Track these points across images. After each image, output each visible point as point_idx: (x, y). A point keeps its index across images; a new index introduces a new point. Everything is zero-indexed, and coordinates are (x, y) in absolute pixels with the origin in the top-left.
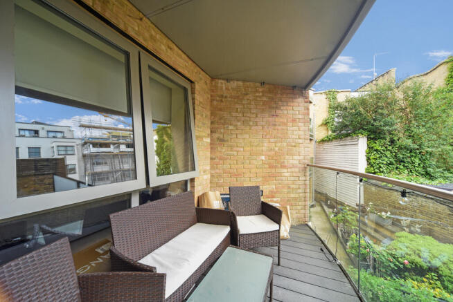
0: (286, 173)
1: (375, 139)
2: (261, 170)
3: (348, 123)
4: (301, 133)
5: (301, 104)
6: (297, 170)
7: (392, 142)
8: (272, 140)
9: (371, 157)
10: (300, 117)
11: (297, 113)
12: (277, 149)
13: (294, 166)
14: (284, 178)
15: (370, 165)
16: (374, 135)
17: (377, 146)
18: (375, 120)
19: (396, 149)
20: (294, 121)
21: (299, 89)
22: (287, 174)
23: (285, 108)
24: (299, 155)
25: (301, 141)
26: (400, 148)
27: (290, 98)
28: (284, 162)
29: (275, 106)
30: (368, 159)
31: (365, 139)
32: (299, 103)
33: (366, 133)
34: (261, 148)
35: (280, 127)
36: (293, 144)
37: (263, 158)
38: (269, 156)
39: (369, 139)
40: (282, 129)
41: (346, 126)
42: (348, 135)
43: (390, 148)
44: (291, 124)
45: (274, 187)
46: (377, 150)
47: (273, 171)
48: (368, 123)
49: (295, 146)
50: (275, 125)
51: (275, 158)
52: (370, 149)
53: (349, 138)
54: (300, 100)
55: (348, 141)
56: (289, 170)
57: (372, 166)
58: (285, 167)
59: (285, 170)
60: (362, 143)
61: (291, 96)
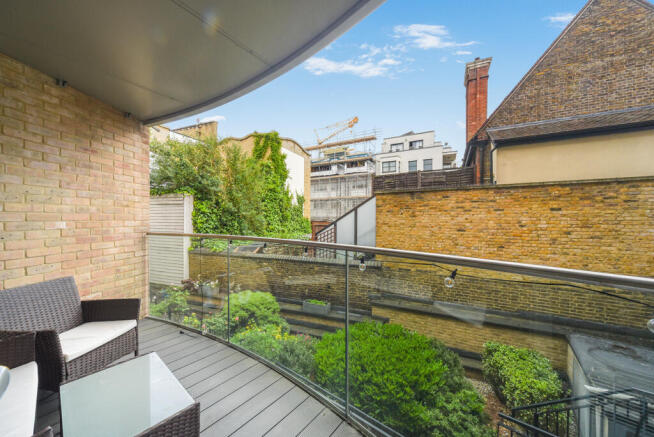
0: (111, 249)
1: (201, 199)
2: (58, 249)
3: (171, 175)
4: (137, 186)
5: (137, 144)
6: (131, 242)
7: (217, 203)
8: (84, 193)
9: (199, 221)
10: (136, 162)
11: (132, 155)
12: (93, 209)
13: (125, 236)
14: (107, 258)
15: (197, 229)
16: (202, 194)
17: (204, 208)
18: (202, 177)
19: (220, 213)
20: (125, 166)
21: (134, 119)
22: (114, 251)
23: (109, 142)
24: (135, 220)
25: (136, 199)
26: (224, 211)
27: (119, 128)
28: (108, 231)
29: (88, 132)
30: (195, 223)
31: (192, 198)
32: (134, 141)
33: (193, 192)
34: (55, 207)
35: (100, 173)
36: (125, 203)
37: (63, 225)
38: (76, 221)
39: (196, 199)
40: (104, 176)
41: (168, 178)
42: (171, 191)
43: (215, 210)
44: (120, 171)
45: (88, 275)
46: (203, 213)
47: (86, 247)
48: (195, 179)
49: (127, 206)
50: (90, 167)
51: (89, 225)
52: (198, 211)
53: (172, 195)
54: (136, 137)
55: (170, 198)
56: (117, 244)
57: (199, 231)
58: (110, 239)
59: (111, 244)
60: (188, 203)
61: (121, 126)
